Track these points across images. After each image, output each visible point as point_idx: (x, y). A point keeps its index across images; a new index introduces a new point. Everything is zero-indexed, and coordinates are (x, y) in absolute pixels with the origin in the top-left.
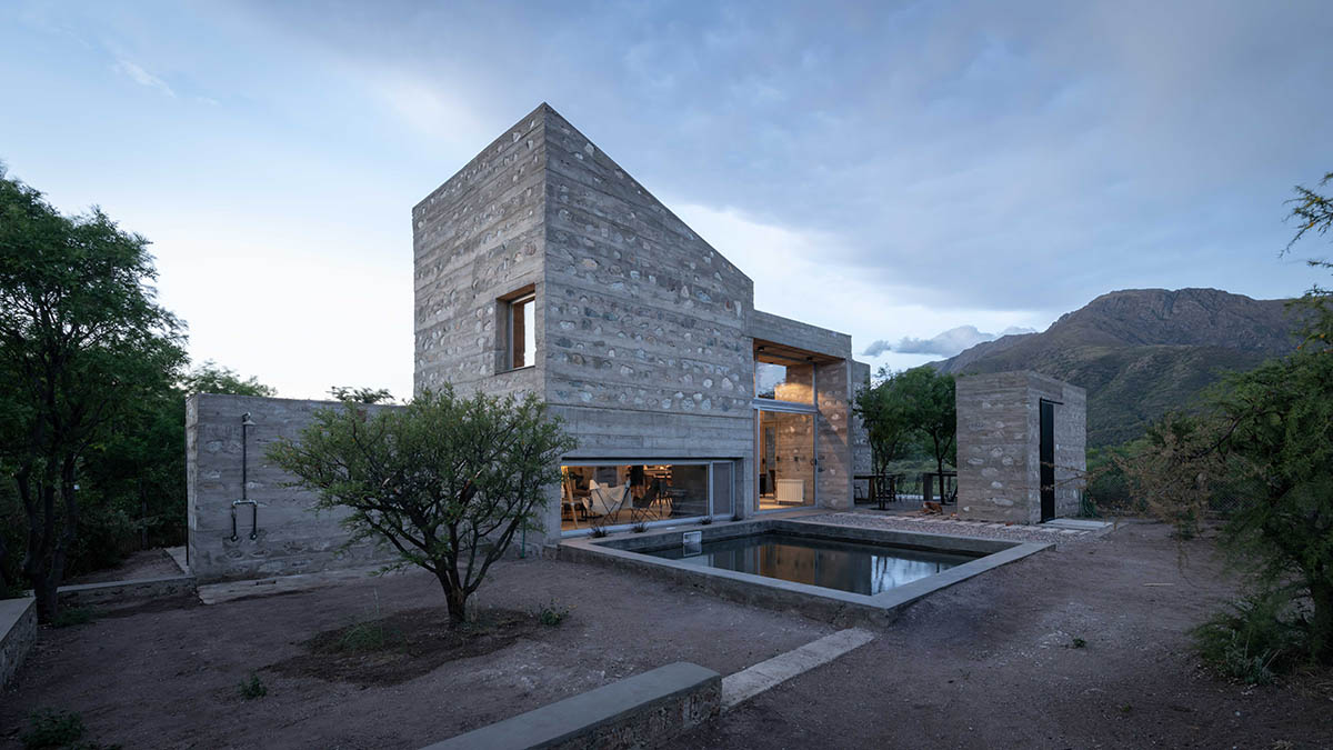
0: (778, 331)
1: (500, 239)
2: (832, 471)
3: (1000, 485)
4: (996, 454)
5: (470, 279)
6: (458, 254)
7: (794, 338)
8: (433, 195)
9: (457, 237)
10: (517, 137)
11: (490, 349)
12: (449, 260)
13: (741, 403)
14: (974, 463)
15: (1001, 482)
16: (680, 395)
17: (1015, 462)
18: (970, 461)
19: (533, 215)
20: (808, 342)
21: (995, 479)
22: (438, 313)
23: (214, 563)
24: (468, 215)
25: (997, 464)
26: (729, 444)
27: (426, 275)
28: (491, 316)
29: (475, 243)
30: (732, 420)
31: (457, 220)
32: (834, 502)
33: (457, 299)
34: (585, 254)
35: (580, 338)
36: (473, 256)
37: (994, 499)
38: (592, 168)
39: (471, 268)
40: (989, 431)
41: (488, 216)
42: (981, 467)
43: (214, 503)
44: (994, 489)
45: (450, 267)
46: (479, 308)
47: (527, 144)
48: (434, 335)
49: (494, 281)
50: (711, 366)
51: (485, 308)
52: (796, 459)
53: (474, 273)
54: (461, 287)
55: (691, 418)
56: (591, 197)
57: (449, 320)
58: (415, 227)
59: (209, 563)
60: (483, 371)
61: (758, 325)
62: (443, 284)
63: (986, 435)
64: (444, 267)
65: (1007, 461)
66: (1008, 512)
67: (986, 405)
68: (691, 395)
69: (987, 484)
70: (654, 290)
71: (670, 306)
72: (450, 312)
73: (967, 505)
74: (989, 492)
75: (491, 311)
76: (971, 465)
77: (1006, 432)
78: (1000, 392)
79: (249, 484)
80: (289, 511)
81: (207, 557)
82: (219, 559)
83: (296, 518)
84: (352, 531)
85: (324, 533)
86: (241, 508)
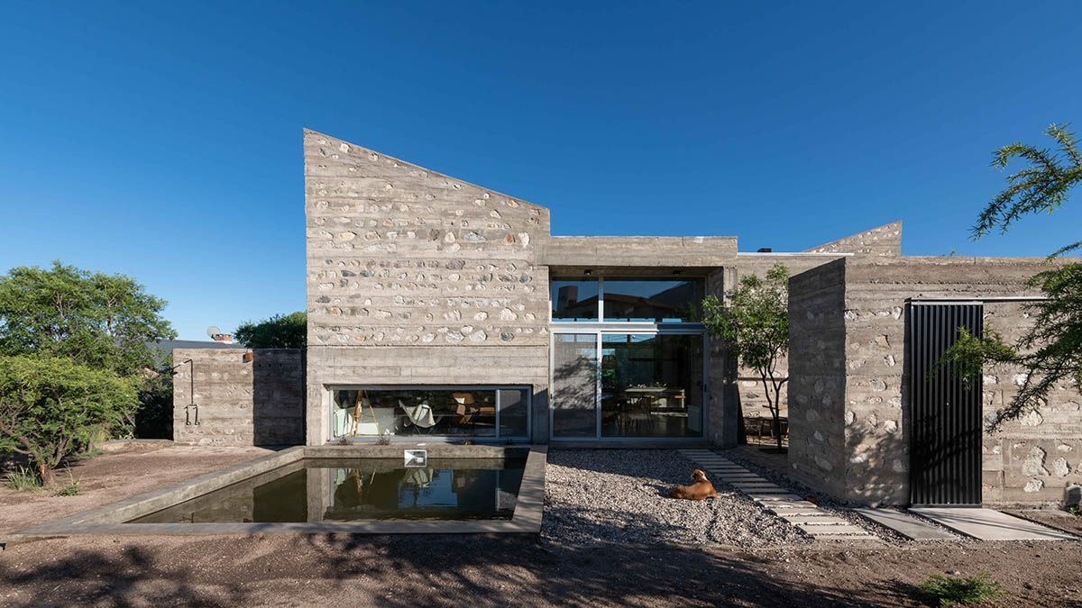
2: (716, 400)
3: (821, 438)
13: (528, 332)
15: (821, 433)
16: (446, 329)
23: (181, 435)
32: (716, 436)
34: (343, 229)
35: (338, 294)
40: (813, 355)
43: (180, 405)
50: (485, 300)
55: (458, 350)
56: (347, 184)
59: (179, 434)
61: (553, 252)
63: (810, 360)
65: (826, 402)
66: (827, 480)
68: (458, 329)
70: (413, 244)
71: (432, 254)
78: (821, 295)
79: (196, 396)
80: (215, 410)
81: (178, 432)
82: (182, 433)
83: (217, 415)
84: (248, 425)
85: (231, 424)
86: (190, 408)
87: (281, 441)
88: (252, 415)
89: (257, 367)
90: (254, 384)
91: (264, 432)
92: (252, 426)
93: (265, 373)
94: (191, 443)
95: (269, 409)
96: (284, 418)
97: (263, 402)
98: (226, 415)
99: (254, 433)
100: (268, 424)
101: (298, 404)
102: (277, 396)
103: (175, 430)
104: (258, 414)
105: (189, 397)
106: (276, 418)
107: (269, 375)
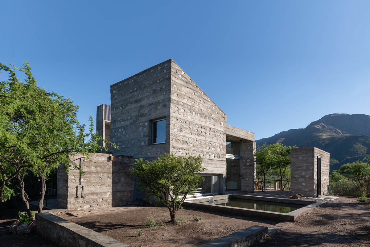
0: (234, 132)
1: (151, 100)
2: (247, 179)
3: (305, 184)
4: (304, 174)
5: (137, 112)
6: (132, 103)
7: (238, 134)
8: (120, 82)
9: (131, 98)
10: (159, 68)
11: (146, 136)
12: (127, 105)
13: (222, 155)
14: (296, 177)
15: (305, 183)
16: (206, 153)
17: (310, 177)
18: (295, 176)
19: (166, 94)
20: (242, 135)
21: (303, 182)
22: (122, 123)
23: (72, 205)
24: (137, 91)
25: (304, 177)
26: (219, 169)
27: (116, 109)
28: (147, 125)
29: (140, 100)
30: (220, 161)
31: (132, 92)
32: (247, 189)
33: (131, 119)
34: (181, 107)
35: (179, 134)
36: (139, 105)
37: (303, 189)
38: (183, 79)
39: (138, 109)
40: (302, 167)
41: (146, 92)
42: (298, 178)
43: (73, 186)
44: (303, 185)
45: (127, 108)
46: (141, 122)
47: (164, 71)
48: (120, 130)
49: (148, 114)
50: (214, 143)
51: (144, 123)
52: (234, 174)
53: (139, 110)
54: (133, 115)
55: (208, 160)
56: (183, 89)
57: (127, 126)
58: (112, 92)
59: (71, 205)
60: (143, 143)
61: (228, 130)
62: (124, 113)
63: (300, 168)
64: (125, 107)
65: (307, 176)
66: (307, 193)
67: (301, 158)
68: (209, 153)
69: (301, 184)
70: (199, 118)
71: (203, 124)
72: (128, 123)
73: (294, 191)
74: (301, 186)
75: (146, 124)
76: (295, 178)
77: (307, 167)
78: (305, 154)
79: (82, 180)
80: (92, 189)
81: (70, 203)
82: (73, 204)
83: (94, 191)
84: (109, 196)
85: (101, 196)
86: (79, 188)
87: (124, 203)
88: (111, 190)
89: (114, 164)
90: (113, 173)
91: (117, 199)
92: (111, 196)
93: (118, 168)
94: (78, 209)
95: (119, 187)
96: (126, 191)
97: (117, 183)
98: (98, 191)
99: (112, 200)
100: (119, 194)
101: (132, 184)
102: (123, 180)
103: (69, 202)
104: (114, 190)
105: (78, 181)
106: (122, 191)
107: (120, 169)
